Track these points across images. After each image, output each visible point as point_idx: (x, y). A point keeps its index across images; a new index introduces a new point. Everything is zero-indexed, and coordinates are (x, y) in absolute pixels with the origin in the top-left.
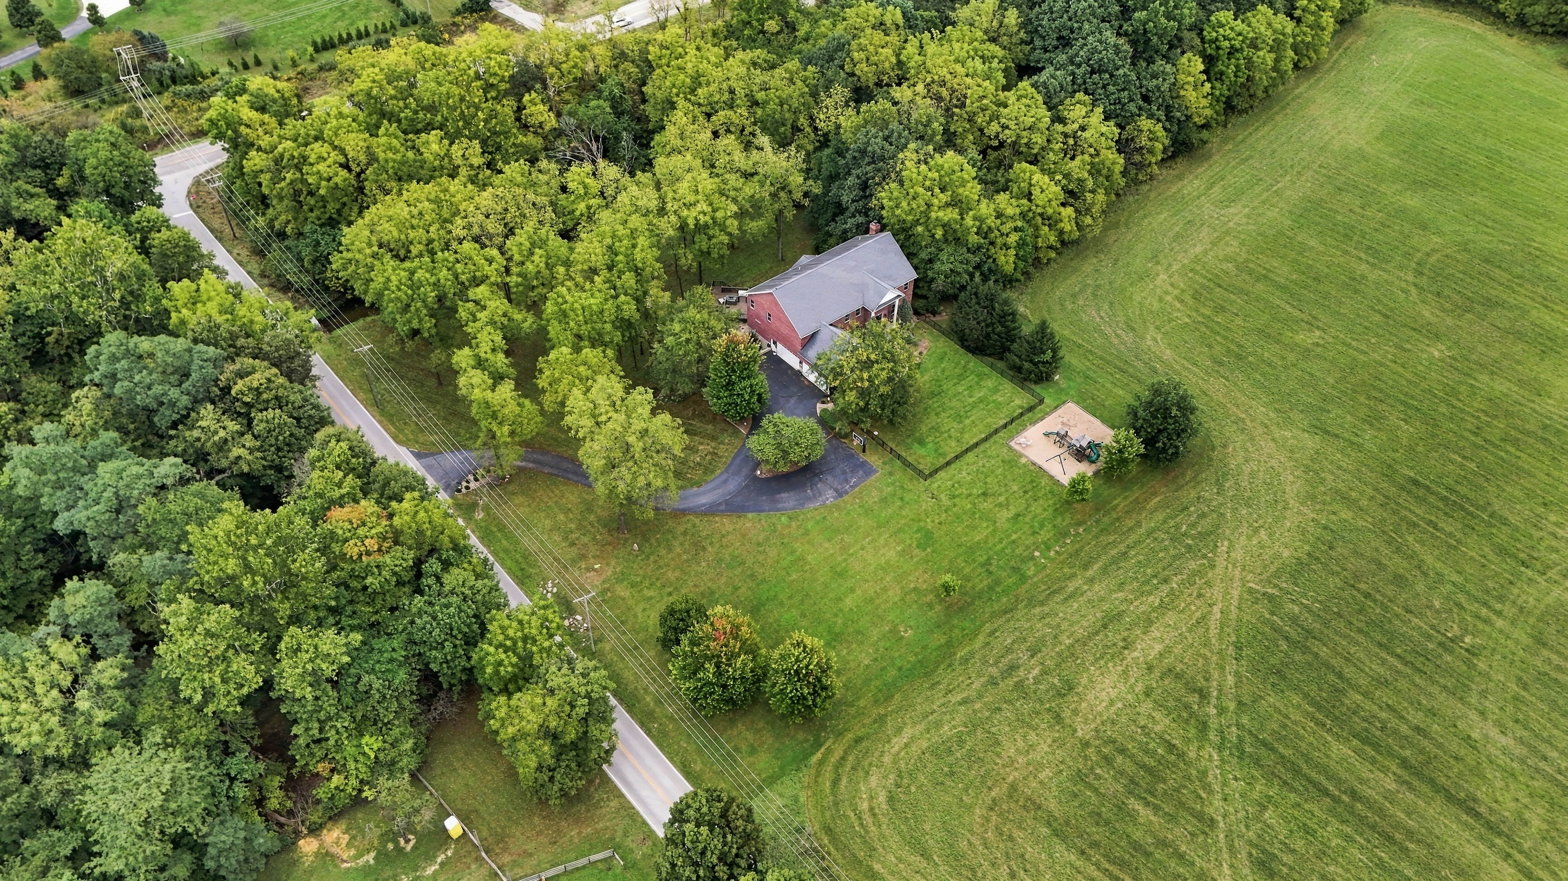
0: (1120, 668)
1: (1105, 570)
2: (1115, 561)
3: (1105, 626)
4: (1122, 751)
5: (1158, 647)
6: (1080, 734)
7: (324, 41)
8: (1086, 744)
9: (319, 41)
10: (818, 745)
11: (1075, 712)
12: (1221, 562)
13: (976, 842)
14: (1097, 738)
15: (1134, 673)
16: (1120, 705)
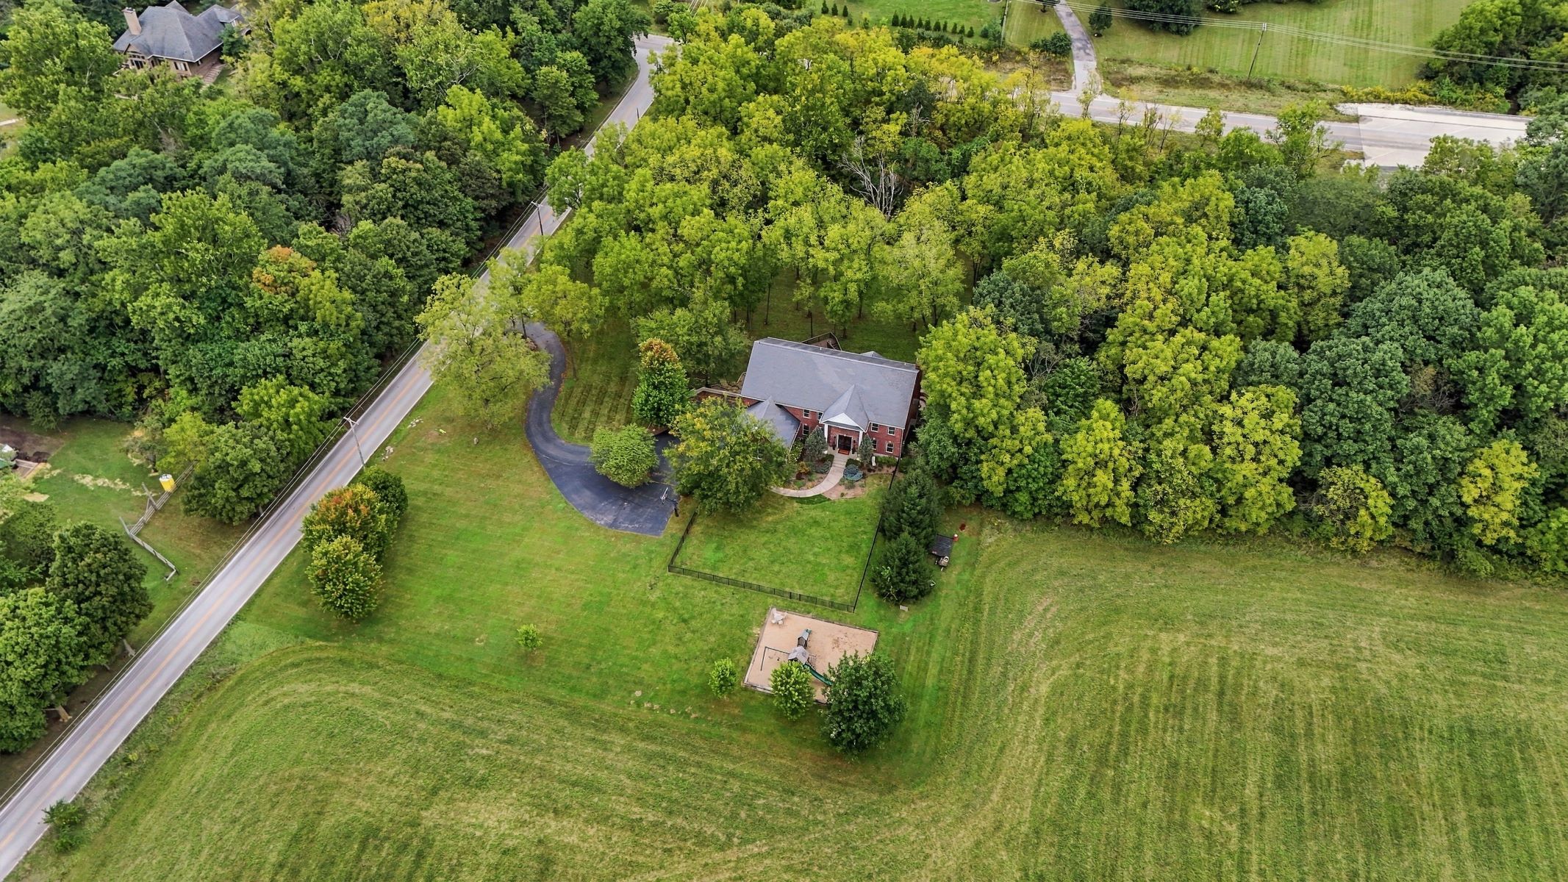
0: (527, 817)
1: (650, 757)
2: (670, 759)
3: (574, 784)
4: (420, 855)
5: (574, 839)
6: (424, 813)
7: (904, 18)
8: (414, 824)
9: (900, 18)
10: (326, 638)
11: (451, 800)
12: (732, 854)
13: (261, 782)
14: (428, 830)
15: (529, 833)
16: (478, 834)
